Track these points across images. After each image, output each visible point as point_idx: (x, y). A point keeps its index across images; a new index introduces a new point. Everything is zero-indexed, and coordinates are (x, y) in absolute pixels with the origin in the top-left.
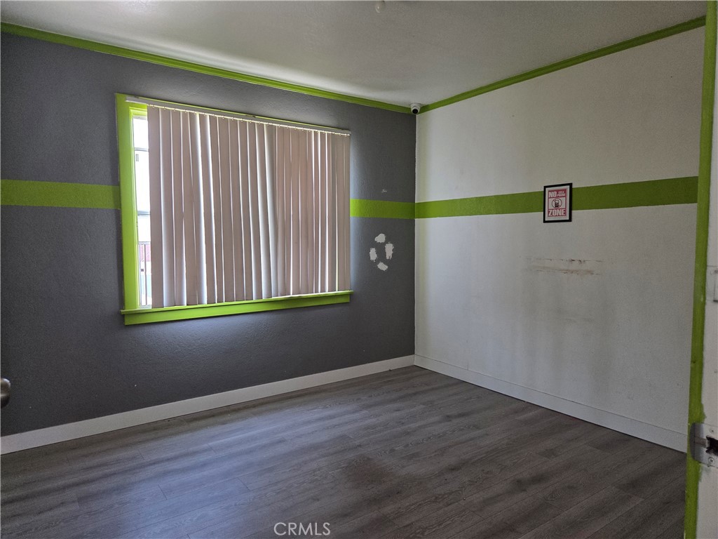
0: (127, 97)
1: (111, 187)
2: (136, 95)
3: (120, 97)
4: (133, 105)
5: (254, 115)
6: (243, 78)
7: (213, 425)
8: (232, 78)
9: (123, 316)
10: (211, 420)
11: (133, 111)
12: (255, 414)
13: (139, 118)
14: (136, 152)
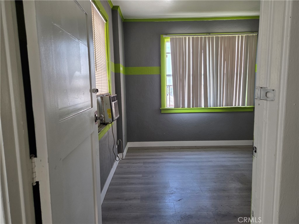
0: (164, 35)
1: (159, 67)
2: (166, 34)
3: (161, 36)
4: (166, 38)
5: (209, 33)
6: (206, 19)
7: (188, 151)
8: (202, 20)
9: (161, 110)
10: (188, 149)
11: (166, 40)
12: (204, 151)
13: (168, 42)
14: (167, 54)
